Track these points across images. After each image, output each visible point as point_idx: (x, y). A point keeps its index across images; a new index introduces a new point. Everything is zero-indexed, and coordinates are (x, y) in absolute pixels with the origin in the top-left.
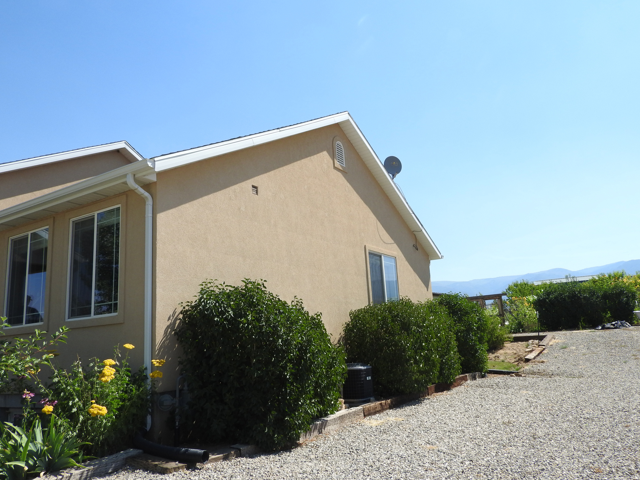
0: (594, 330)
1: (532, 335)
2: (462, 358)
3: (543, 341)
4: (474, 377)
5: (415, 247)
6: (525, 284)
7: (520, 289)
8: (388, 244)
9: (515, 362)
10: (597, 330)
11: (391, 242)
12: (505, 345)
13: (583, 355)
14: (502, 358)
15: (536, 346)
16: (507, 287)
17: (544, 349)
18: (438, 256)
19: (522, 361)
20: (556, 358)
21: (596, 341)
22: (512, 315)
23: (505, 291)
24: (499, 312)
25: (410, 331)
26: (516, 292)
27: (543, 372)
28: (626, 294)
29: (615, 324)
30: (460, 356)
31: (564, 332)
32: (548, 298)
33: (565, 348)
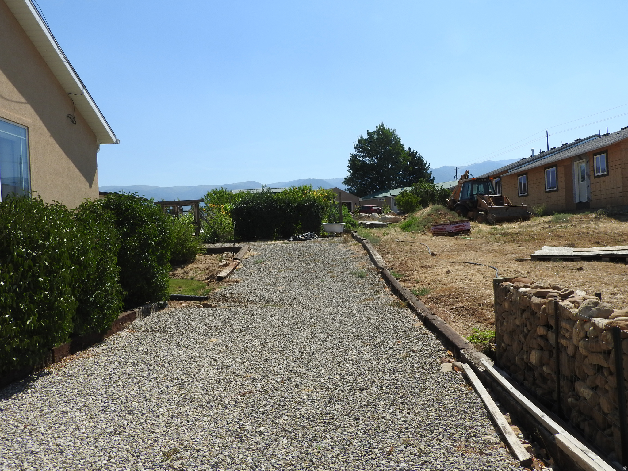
0: (286, 241)
1: (227, 247)
2: (125, 293)
3: (238, 254)
4: (147, 312)
5: (69, 117)
6: (224, 192)
7: (218, 197)
8: (12, 101)
9: (206, 279)
10: (290, 241)
11: (18, 100)
12: (197, 258)
13: (279, 272)
14: (191, 274)
15: (230, 259)
16: (205, 194)
17: (239, 264)
18: (111, 138)
19: (214, 278)
20: (251, 275)
21: (290, 255)
22: (209, 224)
23: (204, 198)
24: (195, 220)
25: (10, 256)
26: (214, 200)
27: (237, 298)
28: (316, 206)
29: (306, 235)
30: (121, 289)
31: (258, 243)
32: (245, 207)
33: (261, 262)
